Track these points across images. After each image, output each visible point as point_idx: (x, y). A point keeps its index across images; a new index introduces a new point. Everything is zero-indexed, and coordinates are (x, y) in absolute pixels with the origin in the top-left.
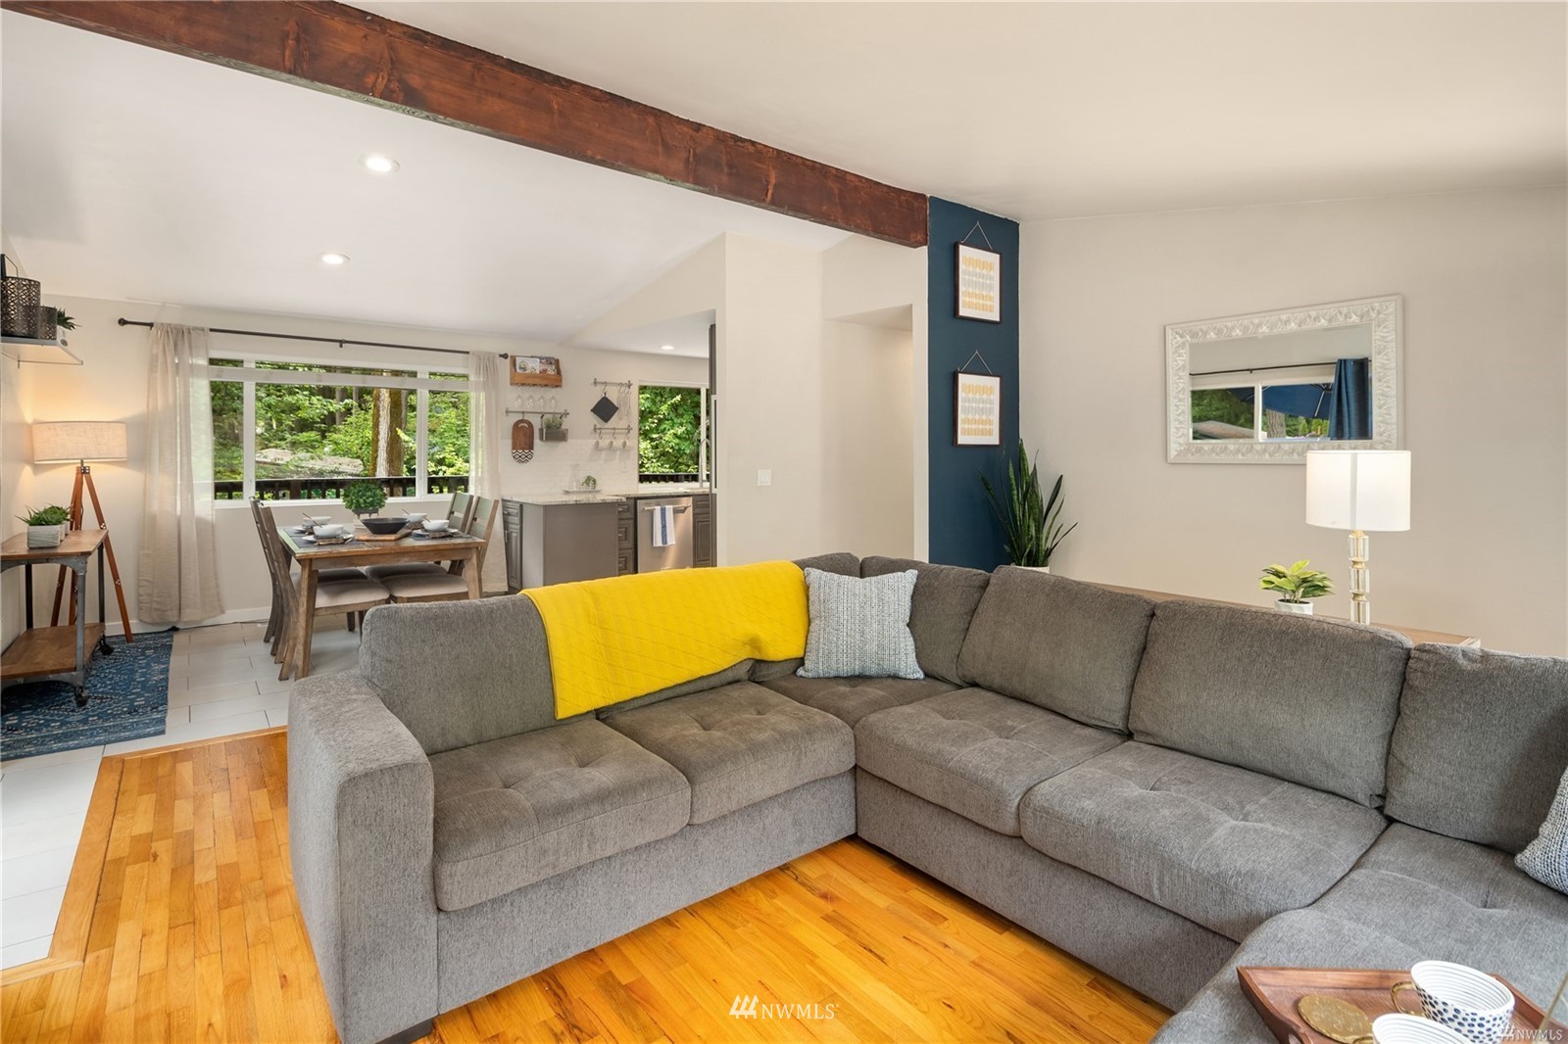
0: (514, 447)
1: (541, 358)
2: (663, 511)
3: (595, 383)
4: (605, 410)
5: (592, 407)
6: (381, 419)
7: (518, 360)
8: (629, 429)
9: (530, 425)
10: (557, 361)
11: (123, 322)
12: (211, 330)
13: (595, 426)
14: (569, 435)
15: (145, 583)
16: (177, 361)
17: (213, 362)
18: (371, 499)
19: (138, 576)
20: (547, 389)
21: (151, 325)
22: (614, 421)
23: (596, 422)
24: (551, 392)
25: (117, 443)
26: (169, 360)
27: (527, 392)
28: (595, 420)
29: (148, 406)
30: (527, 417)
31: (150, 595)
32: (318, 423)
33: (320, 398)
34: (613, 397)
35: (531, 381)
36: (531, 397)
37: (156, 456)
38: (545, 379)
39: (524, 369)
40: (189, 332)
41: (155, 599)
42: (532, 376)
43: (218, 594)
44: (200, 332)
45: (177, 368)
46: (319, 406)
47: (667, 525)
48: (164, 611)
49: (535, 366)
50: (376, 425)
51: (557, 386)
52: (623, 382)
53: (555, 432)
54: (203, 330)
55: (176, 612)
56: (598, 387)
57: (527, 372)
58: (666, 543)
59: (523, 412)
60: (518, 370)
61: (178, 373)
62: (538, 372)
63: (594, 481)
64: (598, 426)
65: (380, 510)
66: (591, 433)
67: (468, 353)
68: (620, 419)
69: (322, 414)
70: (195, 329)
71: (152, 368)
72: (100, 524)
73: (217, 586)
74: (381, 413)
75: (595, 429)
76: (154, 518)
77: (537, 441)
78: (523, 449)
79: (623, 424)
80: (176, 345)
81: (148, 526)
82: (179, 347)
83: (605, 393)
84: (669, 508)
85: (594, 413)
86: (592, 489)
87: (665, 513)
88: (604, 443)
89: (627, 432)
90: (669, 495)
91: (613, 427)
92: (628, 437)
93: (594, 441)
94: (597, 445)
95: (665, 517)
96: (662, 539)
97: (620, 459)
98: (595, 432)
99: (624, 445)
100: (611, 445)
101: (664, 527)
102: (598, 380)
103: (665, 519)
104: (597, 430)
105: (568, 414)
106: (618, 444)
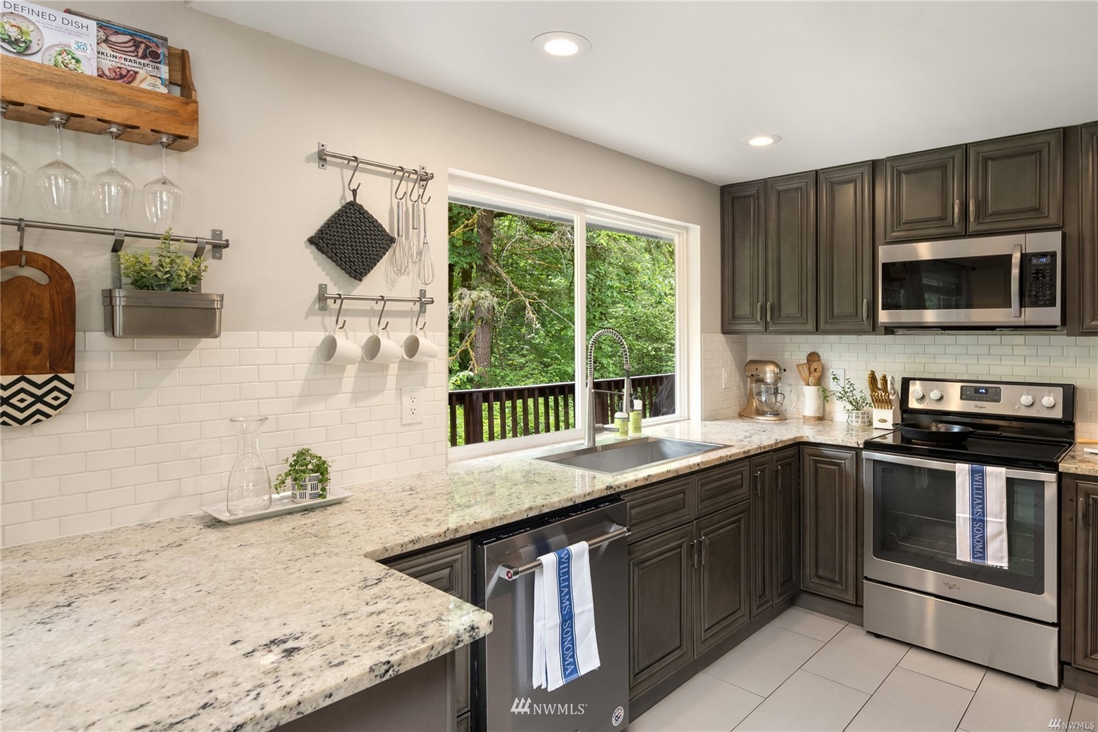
1: (111, 28)
2: (565, 566)
3: (323, 157)
4: (352, 241)
5: (312, 231)
8: (423, 302)
10: (179, 57)
13: (322, 288)
14: (226, 316)
22: (378, 280)
23: (325, 280)
34: (378, 207)
38: (132, 103)
42: (66, 79)
47: (577, 610)
49: (72, 45)
52: (407, 168)
53: (165, 307)
56: (331, 169)
57: (31, 59)
58: (574, 670)
59: (22, 223)
62: (87, 69)
63: (321, 469)
64: (332, 290)
66: (309, 313)
68: (400, 272)
75: (322, 298)
79: (406, 287)
83: (354, 192)
84: (580, 550)
85: (320, 249)
86: (313, 497)
87: (568, 573)
88: (350, 344)
89: (417, 307)
90: (570, 504)
91: (377, 295)
92: (420, 325)
93: (319, 337)
94: (330, 347)
95: (569, 586)
96: (564, 659)
97: (400, 391)
98: (323, 308)
99: (412, 347)
100: (373, 347)
101: (567, 618)
102: (330, 149)
103: (569, 593)
104: (330, 302)
105: (227, 246)
106: (392, 344)
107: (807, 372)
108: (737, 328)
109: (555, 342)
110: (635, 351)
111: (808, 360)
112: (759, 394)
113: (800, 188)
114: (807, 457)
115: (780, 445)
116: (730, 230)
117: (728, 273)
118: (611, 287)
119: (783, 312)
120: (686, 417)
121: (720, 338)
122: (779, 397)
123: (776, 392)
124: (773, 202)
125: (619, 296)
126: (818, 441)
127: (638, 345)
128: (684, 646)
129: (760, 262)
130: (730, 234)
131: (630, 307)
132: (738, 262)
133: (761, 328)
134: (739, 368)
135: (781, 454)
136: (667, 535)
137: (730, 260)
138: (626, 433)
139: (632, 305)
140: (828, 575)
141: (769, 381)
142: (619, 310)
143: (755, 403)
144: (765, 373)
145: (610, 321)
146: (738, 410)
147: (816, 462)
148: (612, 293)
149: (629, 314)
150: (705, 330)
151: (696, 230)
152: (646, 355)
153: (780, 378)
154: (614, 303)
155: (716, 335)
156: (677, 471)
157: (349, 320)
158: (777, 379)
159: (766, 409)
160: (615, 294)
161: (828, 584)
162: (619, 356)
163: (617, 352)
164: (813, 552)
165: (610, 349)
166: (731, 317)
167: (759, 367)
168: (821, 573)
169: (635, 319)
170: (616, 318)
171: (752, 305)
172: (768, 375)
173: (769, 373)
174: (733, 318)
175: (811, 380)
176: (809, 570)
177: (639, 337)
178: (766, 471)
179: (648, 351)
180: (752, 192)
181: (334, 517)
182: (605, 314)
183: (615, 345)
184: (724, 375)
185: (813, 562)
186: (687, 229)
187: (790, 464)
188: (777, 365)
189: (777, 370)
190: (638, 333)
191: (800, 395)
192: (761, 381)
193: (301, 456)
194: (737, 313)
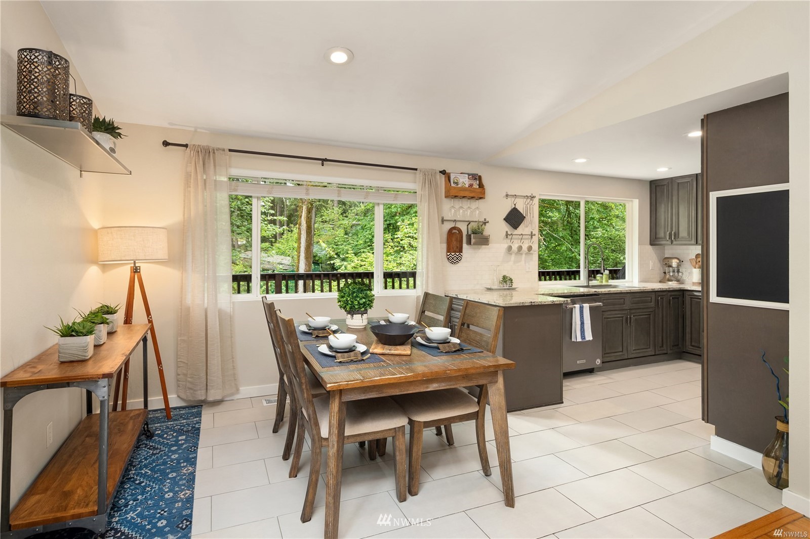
0: (449, 250)
1: (469, 175)
2: (581, 309)
3: (507, 195)
4: (514, 218)
5: (504, 215)
6: (302, 236)
7: (452, 177)
8: (532, 235)
9: (460, 231)
10: (480, 177)
11: (166, 144)
12: (230, 150)
13: (507, 232)
14: (490, 240)
15: (182, 365)
16: (205, 178)
17: (232, 179)
18: (364, 300)
19: (177, 360)
20: (472, 201)
21: (186, 146)
22: (522, 229)
23: (507, 229)
24: (474, 204)
25: (160, 247)
26: (199, 177)
27: (458, 203)
28: (505, 227)
29: (184, 215)
30: (459, 225)
31: (185, 375)
32: (270, 238)
33: (272, 225)
34: (521, 208)
35: (462, 194)
36: (462, 207)
37: (190, 258)
38: (472, 192)
39: (457, 183)
40: (214, 153)
41: (189, 379)
42: (463, 189)
43: (234, 374)
44: (221, 152)
45: (205, 184)
46: (271, 230)
47: (585, 322)
48: (195, 391)
49: (464, 181)
50: (299, 239)
51: (481, 198)
52: (528, 195)
53: (479, 237)
54: (224, 150)
55: (203, 392)
56: (509, 199)
57: (459, 186)
58: (585, 338)
59: (455, 221)
60: (453, 185)
61: (205, 188)
62: (467, 186)
63: (510, 279)
64: (509, 233)
65: (369, 311)
66: (504, 239)
67: (416, 169)
68: (526, 227)
69: (273, 234)
70: (218, 149)
71: (187, 184)
72: (148, 317)
73: (234, 368)
74: (302, 232)
75: (507, 235)
76: (188, 309)
77: (465, 246)
78: (455, 252)
79: (528, 231)
80: (204, 164)
81: (184, 316)
82: (207, 166)
83: (515, 205)
84: (586, 306)
85: (507, 222)
86: (509, 286)
87: (582, 311)
88: (515, 247)
89: (530, 237)
90: (583, 294)
91: (520, 234)
92: (532, 242)
93: (506, 246)
94: (510, 248)
95: (583, 315)
96: (581, 335)
97: (525, 261)
98: (507, 237)
99: (530, 248)
100: (520, 248)
101: (582, 323)
102: (509, 194)
103: (583, 317)
104: (509, 236)
105: (488, 222)
106: (525, 247)
107: (695, 263)
108: (658, 243)
109: (554, 253)
110: (611, 260)
111: (696, 257)
112: (669, 272)
113: (689, 182)
114: (687, 296)
115: (671, 289)
116: (655, 199)
117: (653, 219)
118: (593, 218)
119: (680, 235)
120: (631, 280)
121: (649, 248)
122: (680, 274)
123: (678, 271)
124: (675, 187)
125: (598, 224)
126: (692, 289)
127: (613, 256)
128: (624, 351)
129: (669, 214)
130: (655, 202)
131: (607, 231)
132: (658, 214)
133: (669, 242)
134: (660, 261)
135: (673, 293)
136: (617, 312)
137: (654, 212)
138: (602, 282)
139: (608, 230)
140: (696, 345)
141: (674, 266)
142: (600, 232)
143: (668, 276)
144: (672, 263)
145: (591, 240)
146: (659, 280)
147: (691, 298)
148: (594, 222)
149: (606, 235)
150: (640, 243)
151: (636, 202)
152: (619, 263)
153: (680, 265)
154: (595, 228)
155: (647, 246)
156: (621, 291)
157: (525, 241)
158: (679, 266)
159: (673, 279)
160: (596, 223)
161: (697, 348)
162: (599, 263)
163: (597, 261)
164: (690, 335)
165: (592, 259)
166: (654, 238)
167: (670, 260)
168: (693, 344)
169: (611, 239)
170: (597, 238)
171: (665, 233)
172: (674, 264)
173: (674, 263)
174: (656, 238)
175: (697, 266)
176: (688, 342)
177: (614, 251)
178: (664, 299)
179: (621, 260)
180: (666, 183)
181: (514, 293)
182: (588, 235)
183: (595, 256)
184: (651, 263)
185: (690, 340)
186: (632, 201)
187: (678, 298)
188: (678, 259)
189: (678, 261)
190: (613, 248)
191: (691, 273)
192: (670, 266)
193: (504, 277)
194: (657, 236)
